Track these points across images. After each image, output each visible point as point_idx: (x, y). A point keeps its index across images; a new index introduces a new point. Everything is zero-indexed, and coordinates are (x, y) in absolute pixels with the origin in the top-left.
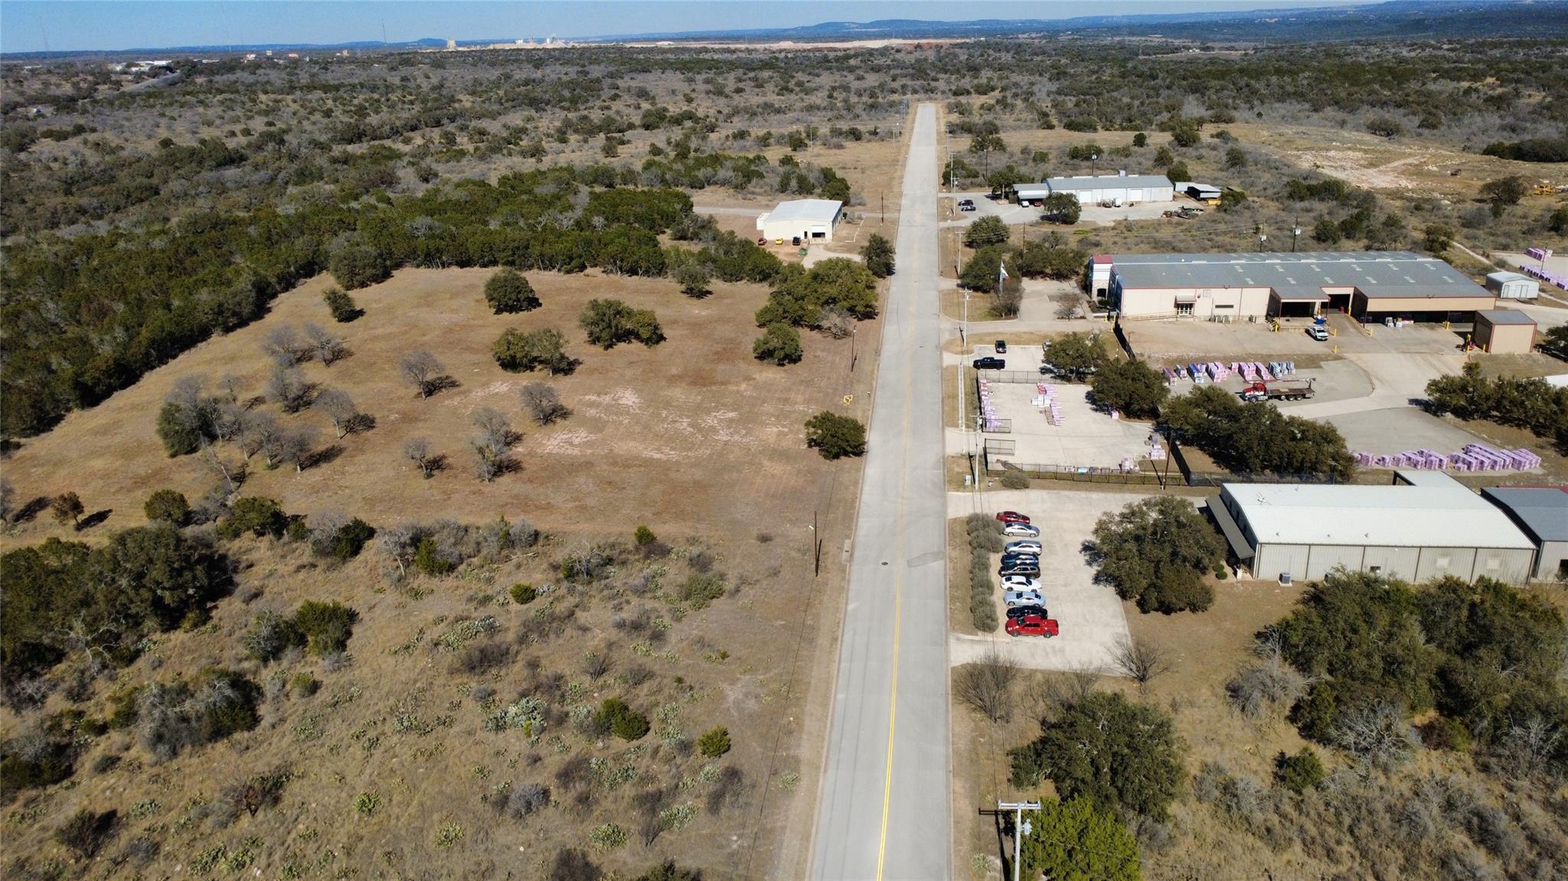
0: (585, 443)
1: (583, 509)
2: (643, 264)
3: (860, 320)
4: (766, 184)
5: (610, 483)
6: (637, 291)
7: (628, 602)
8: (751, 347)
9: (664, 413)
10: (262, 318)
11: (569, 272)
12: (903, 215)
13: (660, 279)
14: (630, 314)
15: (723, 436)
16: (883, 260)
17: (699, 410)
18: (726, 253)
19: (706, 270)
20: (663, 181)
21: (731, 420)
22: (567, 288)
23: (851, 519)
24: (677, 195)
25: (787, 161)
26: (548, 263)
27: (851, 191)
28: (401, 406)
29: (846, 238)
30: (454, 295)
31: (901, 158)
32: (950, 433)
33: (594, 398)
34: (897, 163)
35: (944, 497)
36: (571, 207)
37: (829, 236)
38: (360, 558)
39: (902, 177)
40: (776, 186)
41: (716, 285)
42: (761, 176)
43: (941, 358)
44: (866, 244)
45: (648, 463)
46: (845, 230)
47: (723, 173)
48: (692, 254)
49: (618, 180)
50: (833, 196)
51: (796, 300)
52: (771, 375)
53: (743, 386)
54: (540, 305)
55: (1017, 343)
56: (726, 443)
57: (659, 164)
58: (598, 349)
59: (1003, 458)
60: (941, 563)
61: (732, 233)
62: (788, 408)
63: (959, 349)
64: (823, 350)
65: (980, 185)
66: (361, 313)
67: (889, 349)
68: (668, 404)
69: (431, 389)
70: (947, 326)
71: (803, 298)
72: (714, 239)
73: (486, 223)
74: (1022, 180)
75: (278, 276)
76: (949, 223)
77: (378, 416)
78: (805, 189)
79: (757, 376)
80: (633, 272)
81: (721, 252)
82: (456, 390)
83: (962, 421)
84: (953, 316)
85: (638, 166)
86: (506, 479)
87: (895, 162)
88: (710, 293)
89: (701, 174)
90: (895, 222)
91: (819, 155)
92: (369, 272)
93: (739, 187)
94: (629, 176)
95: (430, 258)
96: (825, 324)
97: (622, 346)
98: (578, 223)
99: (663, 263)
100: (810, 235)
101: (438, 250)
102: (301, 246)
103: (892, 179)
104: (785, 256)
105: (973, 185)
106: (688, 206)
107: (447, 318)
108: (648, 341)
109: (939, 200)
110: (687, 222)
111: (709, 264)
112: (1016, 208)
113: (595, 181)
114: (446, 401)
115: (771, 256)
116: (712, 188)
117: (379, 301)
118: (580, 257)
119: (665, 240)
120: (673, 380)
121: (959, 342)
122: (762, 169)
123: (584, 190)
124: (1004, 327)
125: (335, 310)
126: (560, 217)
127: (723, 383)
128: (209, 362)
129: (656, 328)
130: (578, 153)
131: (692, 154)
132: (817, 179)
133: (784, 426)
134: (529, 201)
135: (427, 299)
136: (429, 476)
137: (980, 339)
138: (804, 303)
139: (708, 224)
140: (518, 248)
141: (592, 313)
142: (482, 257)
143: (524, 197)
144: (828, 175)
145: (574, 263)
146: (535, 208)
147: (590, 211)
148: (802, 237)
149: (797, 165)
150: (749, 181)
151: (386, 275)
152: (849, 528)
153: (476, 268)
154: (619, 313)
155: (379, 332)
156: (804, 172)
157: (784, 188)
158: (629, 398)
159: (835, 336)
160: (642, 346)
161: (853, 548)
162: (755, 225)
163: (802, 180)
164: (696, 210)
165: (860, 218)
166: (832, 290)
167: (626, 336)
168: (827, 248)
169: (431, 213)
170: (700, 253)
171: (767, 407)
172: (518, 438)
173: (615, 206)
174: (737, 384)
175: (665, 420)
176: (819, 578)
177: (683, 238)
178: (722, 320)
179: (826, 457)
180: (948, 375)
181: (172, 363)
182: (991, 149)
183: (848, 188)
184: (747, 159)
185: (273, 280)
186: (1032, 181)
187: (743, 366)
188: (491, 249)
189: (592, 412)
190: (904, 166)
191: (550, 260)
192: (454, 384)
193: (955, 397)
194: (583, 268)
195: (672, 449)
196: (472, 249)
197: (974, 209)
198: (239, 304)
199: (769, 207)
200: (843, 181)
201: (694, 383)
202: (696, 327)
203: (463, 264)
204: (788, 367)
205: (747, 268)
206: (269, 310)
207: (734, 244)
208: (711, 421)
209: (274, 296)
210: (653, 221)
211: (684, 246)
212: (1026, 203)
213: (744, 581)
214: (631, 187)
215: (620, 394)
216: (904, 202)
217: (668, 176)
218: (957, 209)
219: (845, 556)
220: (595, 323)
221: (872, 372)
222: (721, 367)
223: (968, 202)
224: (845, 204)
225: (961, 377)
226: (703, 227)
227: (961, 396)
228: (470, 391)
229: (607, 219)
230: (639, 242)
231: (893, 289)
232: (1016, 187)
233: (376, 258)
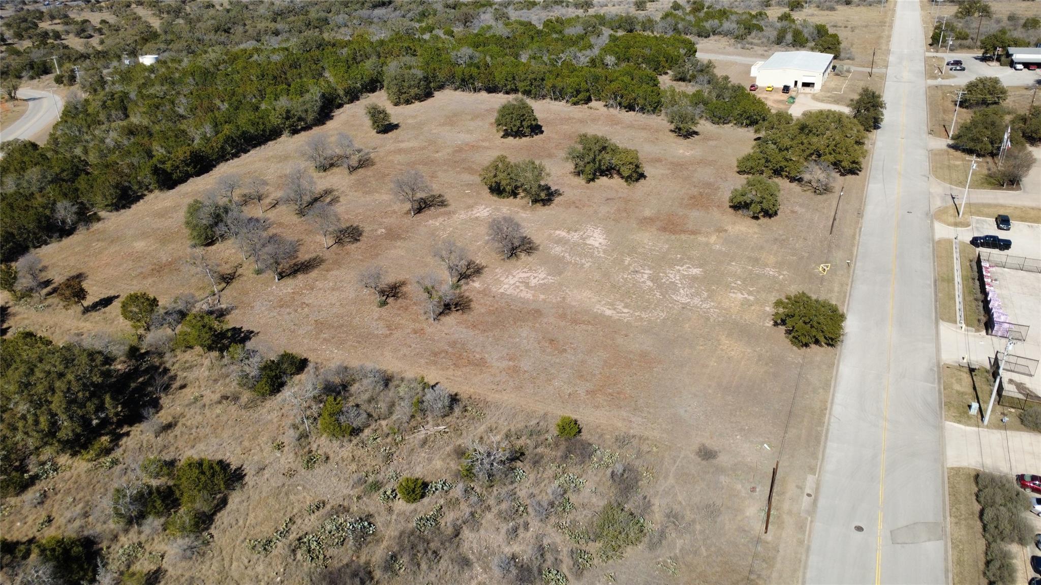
0: (542, 285)
1: (515, 371)
2: (641, 101)
3: (842, 175)
4: (764, 37)
5: (552, 341)
6: (631, 126)
7: (526, 526)
8: (727, 195)
9: (628, 260)
10: (324, 124)
11: (575, 104)
12: (890, 71)
13: (654, 116)
14: (615, 150)
15: (682, 297)
16: (872, 114)
17: (661, 262)
18: (718, 96)
19: (698, 111)
20: (675, 29)
21: (694, 278)
22: (570, 118)
23: (818, 440)
24: (684, 41)
25: (785, 17)
26: (559, 94)
27: (842, 46)
28: (390, 221)
29: (834, 89)
30: (475, 117)
31: (888, 20)
32: (946, 329)
33: (563, 234)
34: (885, 24)
35: (940, 428)
36: (591, 47)
37: (818, 87)
38: (280, 397)
39: (889, 37)
40: (773, 38)
41: (704, 126)
42: (760, 29)
43: (932, 227)
44: (856, 97)
45: (598, 320)
46: (835, 82)
47: (727, 25)
48: (685, 95)
49: (638, 27)
50: (825, 50)
51: (780, 150)
52: (743, 229)
53: (713, 239)
54: (542, 132)
55: (1022, 219)
56: (684, 307)
57: (675, 16)
58: (581, 181)
59: (1017, 378)
60: (940, 544)
61: (726, 78)
62: (757, 270)
63: (952, 220)
64: (801, 206)
65: (969, 48)
66: (396, 126)
67: (873, 211)
68: (632, 251)
69: (422, 207)
70: (938, 190)
71: (787, 149)
72: (709, 82)
73: (517, 56)
74: (1017, 43)
75: (345, 90)
76: (939, 81)
77: (367, 228)
78: (799, 42)
79: (729, 228)
80: (630, 108)
81: (714, 94)
82: (443, 210)
83: (960, 314)
84: (944, 180)
85: (657, 17)
86: (451, 319)
87: (882, 23)
88: (696, 133)
89: (708, 25)
90: (883, 77)
91: (813, 15)
92: (414, 91)
93: (739, 38)
94: (649, 24)
95: (465, 83)
96: (807, 177)
97: (604, 180)
98: (593, 62)
99: (659, 102)
100: (800, 84)
101: (471, 77)
102: (369, 66)
103: (880, 37)
104: (774, 103)
105: (962, 47)
106: (692, 51)
107: (463, 138)
108: (628, 179)
109: (927, 59)
110: (688, 65)
111: (701, 105)
112: (1009, 71)
113: (620, 27)
114: (433, 221)
115: (760, 103)
116: (716, 37)
117: (414, 117)
118: (588, 91)
119: (665, 81)
120: (646, 222)
121: (953, 211)
122: (762, 23)
123: (607, 32)
124: (1005, 199)
125: (375, 122)
126: (579, 54)
127: (693, 233)
128: (268, 159)
129: (637, 166)
130: (617, 7)
131: (705, 10)
132: (811, 34)
133: (750, 293)
134: (557, 40)
135: (452, 119)
136: (384, 304)
137: (977, 209)
138: (789, 155)
139: (706, 69)
140: (535, 79)
141: (579, 147)
142: (506, 85)
143: (554, 36)
144: (821, 31)
145: (582, 96)
146: (560, 45)
147: (605, 50)
148: (792, 85)
149: (794, 21)
150: (750, 33)
151: (429, 95)
152: (814, 455)
153: (501, 95)
154: (604, 148)
155: (403, 145)
156: (800, 27)
157: (779, 41)
158: (597, 239)
159: (815, 191)
160: (622, 182)
161: (817, 489)
162: (749, 72)
163: (797, 34)
164: (698, 55)
165: (848, 71)
166: (818, 142)
167: (608, 171)
168: (815, 98)
169: (476, 46)
170: (694, 95)
171: (735, 267)
172: (478, 271)
173: (628, 48)
174: (708, 235)
175: (626, 268)
176: (769, 537)
177: (682, 79)
178: (702, 162)
179: (793, 343)
180: (941, 250)
181: (244, 156)
182: (976, 15)
183: (839, 43)
184: (750, 14)
185: (341, 93)
186: (1028, 45)
187: (716, 214)
188: (514, 78)
189: (557, 250)
190: (891, 27)
191: (560, 92)
192: (443, 204)
193: (950, 280)
194: (589, 100)
195: (626, 307)
196: (499, 77)
197: (963, 69)
198: (306, 111)
199: (764, 57)
200: (835, 36)
201: (664, 229)
202: (678, 167)
203: (491, 90)
204: (763, 221)
205: (736, 112)
206: (331, 118)
207: (727, 89)
208: (673, 275)
209: (340, 106)
210: (659, 63)
211: (681, 87)
212: (1020, 66)
213: (673, 517)
214: (648, 33)
215: (589, 233)
216: (892, 59)
217: (680, 26)
218: (945, 68)
219: (806, 501)
220: (581, 157)
221: (854, 236)
222: (695, 214)
223: (958, 63)
224: (835, 58)
225: (956, 255)
226: (702, 71)
227: (958, 279)
228: (454, 213)
229: (618, 58)
230: (641, 81)
231: (879, 144)
232: (1011, 50)
233: (420, 80)
